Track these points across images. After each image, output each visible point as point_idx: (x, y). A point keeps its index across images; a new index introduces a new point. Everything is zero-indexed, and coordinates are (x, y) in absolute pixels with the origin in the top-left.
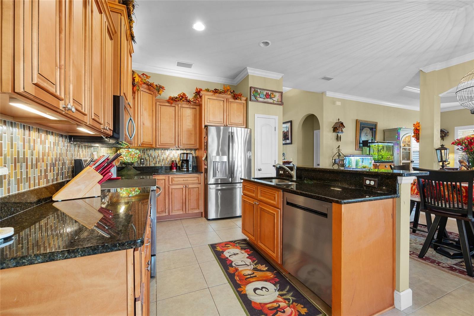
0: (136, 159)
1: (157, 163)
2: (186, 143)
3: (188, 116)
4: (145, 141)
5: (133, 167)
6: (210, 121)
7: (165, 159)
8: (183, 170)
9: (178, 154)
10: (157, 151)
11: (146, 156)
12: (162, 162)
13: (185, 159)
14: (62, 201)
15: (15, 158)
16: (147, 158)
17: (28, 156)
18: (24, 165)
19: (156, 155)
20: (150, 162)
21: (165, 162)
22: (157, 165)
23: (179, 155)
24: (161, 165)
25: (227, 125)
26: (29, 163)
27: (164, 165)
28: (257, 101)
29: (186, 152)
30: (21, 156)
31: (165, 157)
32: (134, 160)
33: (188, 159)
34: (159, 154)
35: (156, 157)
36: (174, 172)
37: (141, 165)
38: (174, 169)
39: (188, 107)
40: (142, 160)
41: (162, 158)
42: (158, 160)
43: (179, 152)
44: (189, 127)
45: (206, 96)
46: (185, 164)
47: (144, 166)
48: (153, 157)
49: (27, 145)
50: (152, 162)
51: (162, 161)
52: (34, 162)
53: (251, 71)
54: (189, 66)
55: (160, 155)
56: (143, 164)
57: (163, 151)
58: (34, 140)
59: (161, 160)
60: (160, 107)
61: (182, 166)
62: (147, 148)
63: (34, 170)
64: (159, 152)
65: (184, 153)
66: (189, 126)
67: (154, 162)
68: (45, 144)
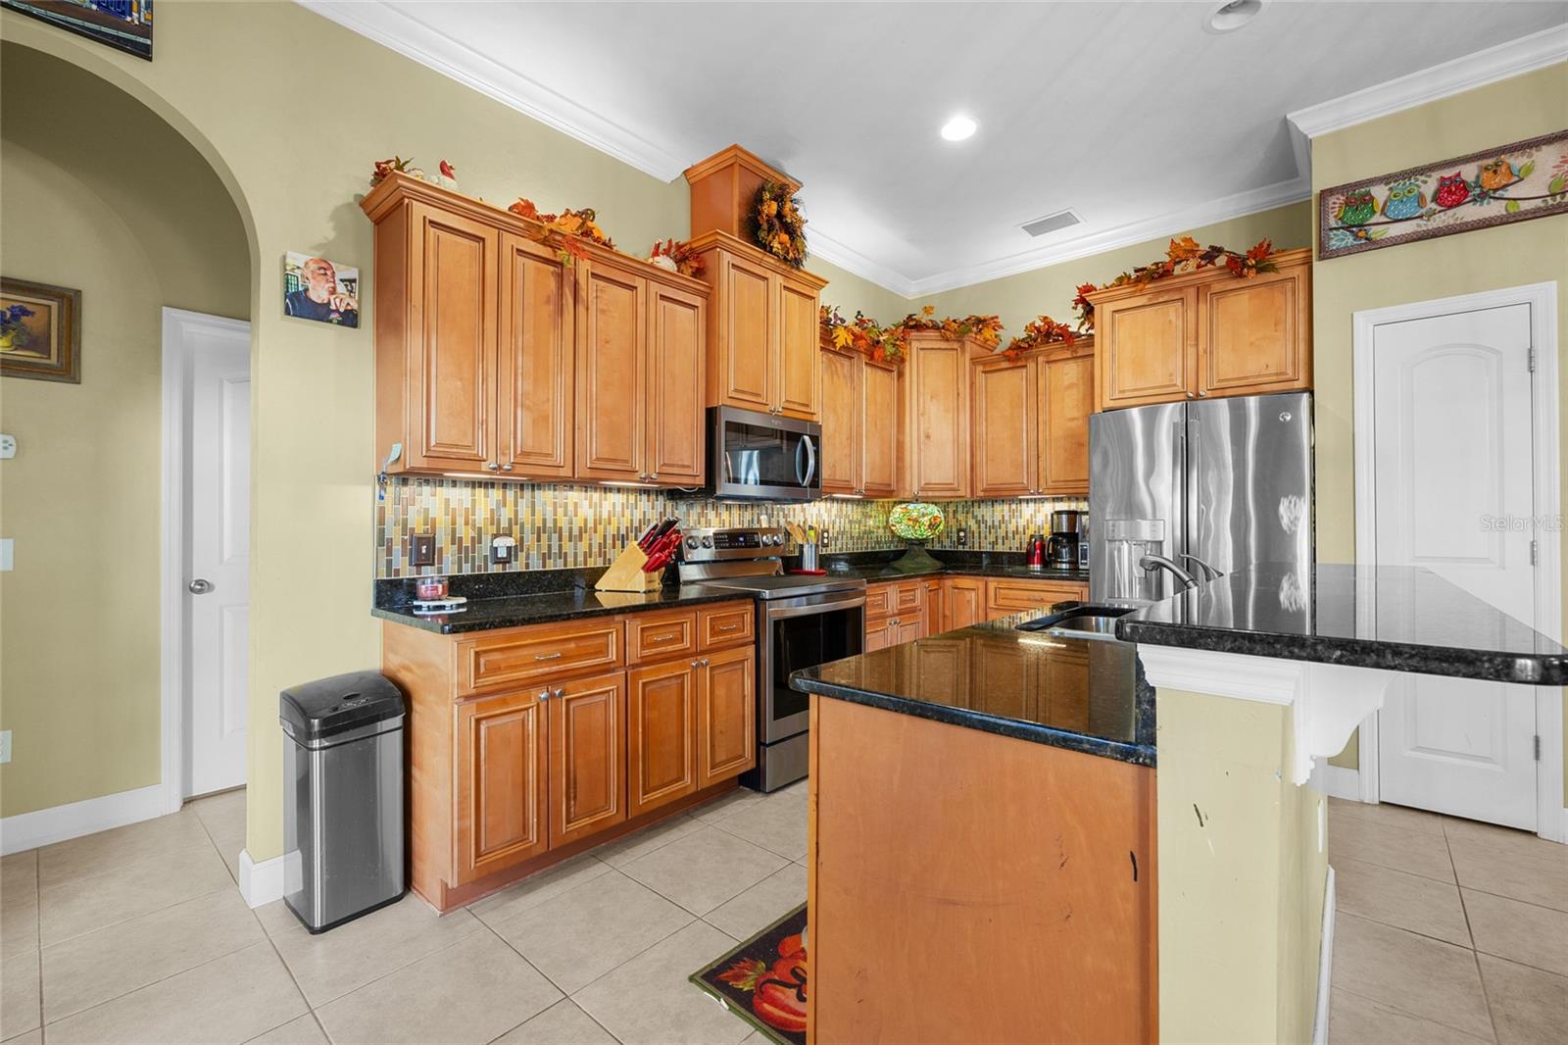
0: (925, 530)
1: (1000, 541)
2: (1062, 479)
3: (1070, 387)
4: (933, 482)
5: (927, 551)
6: (1124, 391)
7: (1021, 529)
8: (1059, 566)
9: (1046, 515)
10: (998, 507)
11: (972, 523)
12: (1014, 539)
13: (1065, 530)
14: (607, 591)
15: (539, 528)
16: (974, 527)
17: (563, 522)
18: (555, 536)
19: (998, 517)
20: (980, 538)
21: (1021, 539)
22: (1000, 548)
23: (1049, 518)
24: (1010, 548)
25: (1198, 395)
26: (566, 534)
27: (1017, 548)
28: (1372, 244)
29: (1066, 509)
30: (550, 524)
31: (1022, 522)
32: (919, 532)
33: (1077, 531)
34: (1003, 516)
35: (996, 523)
36: (1034, 571)
37: (960, 548)
38: (1034, 563)
39: (1070, 356)
40: (962, 534)
41: (1012, 527)
42: (1001, 533)
43: (1048, 508)
44: (1073, 424)
45: (1105, 305)
46: (1065, 547)
47: (967, 549)
48: (989, 523)
49: (560, 511)
50: (986, 538)
51: (1014, 536)
52: (576, 532)
53: (1311, 122)
54: (1065, 220)
55: (1007, 518)
56: (964, 544)
57: (1014, 506)
58: (576, 504)
59: (1010, 535)
60: (986, 378)
61: (1057, 554)
62: (949, 500)
63: (576, 544)
64: (1003, 511)
65: (1059, 513)
66: (1073, 419)
67: (992, 538)
68: (601, 507)
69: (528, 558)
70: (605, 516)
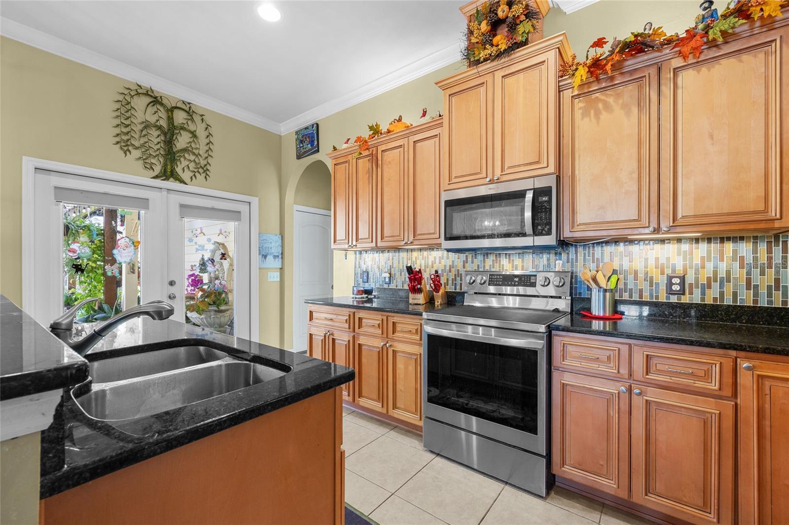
68: (428, 259)
69: (397, 282)
70: (430, 264)
